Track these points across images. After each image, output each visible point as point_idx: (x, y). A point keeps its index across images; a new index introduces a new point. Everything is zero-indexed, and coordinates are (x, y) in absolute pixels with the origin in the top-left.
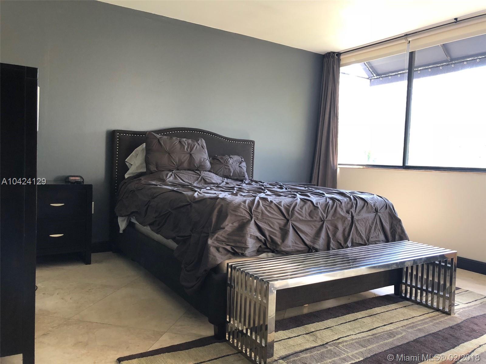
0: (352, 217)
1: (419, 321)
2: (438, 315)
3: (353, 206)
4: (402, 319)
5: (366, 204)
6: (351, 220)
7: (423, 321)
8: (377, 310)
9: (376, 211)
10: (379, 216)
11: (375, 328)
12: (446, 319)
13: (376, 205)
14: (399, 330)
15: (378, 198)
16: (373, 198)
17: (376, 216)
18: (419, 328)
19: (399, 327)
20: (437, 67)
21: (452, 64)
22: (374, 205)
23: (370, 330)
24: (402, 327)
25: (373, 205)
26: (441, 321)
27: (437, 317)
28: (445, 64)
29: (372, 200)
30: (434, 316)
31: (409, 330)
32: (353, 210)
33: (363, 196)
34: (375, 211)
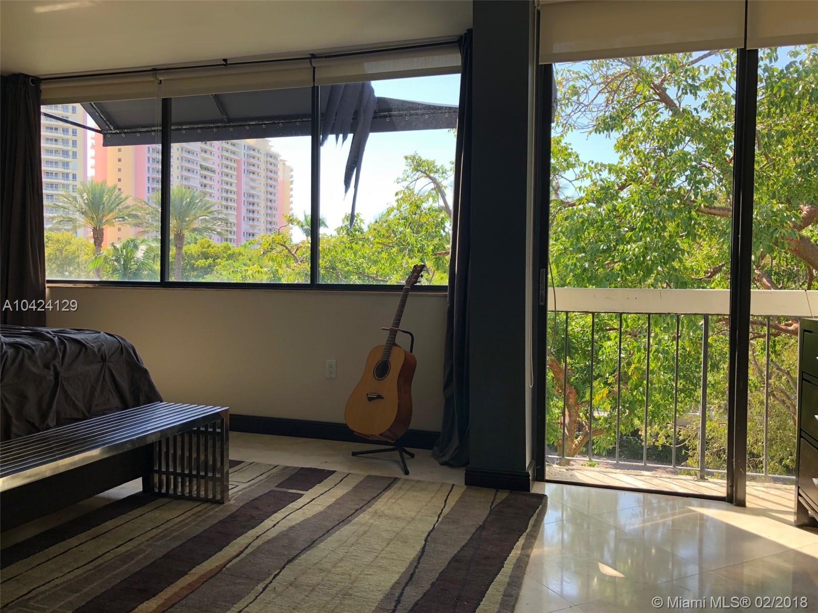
0: (57, 374)
1: (176, 524)
2: (206, 508)
3: (58, 355)
4: (150, 529)
5: (84, 350)
6: (53, 379)
7: (182, 523)
8: (110, 524)
9: (103, 359)
10: (108, 368)
11: (100, 554)
12: (216, 512)
13: (103, 350)
14: (142, 546)
15: (106, 338)
16: (98, 337)
17: (102, 367)
18: (174, 534)
19: (143, 543)
20: (210, 128)
21: (229, 126)
22: (99, 350)
23: (92, 561)
24: (147, 541)
25: (96, 350)
26: (208, 517)
27: (204, 511)
28: (220, 125)
29: (95, 342)
30: (199, 512)
31: (158, 543)
32: (57, 363)
33: (78, 337)
34: (101, 361)
